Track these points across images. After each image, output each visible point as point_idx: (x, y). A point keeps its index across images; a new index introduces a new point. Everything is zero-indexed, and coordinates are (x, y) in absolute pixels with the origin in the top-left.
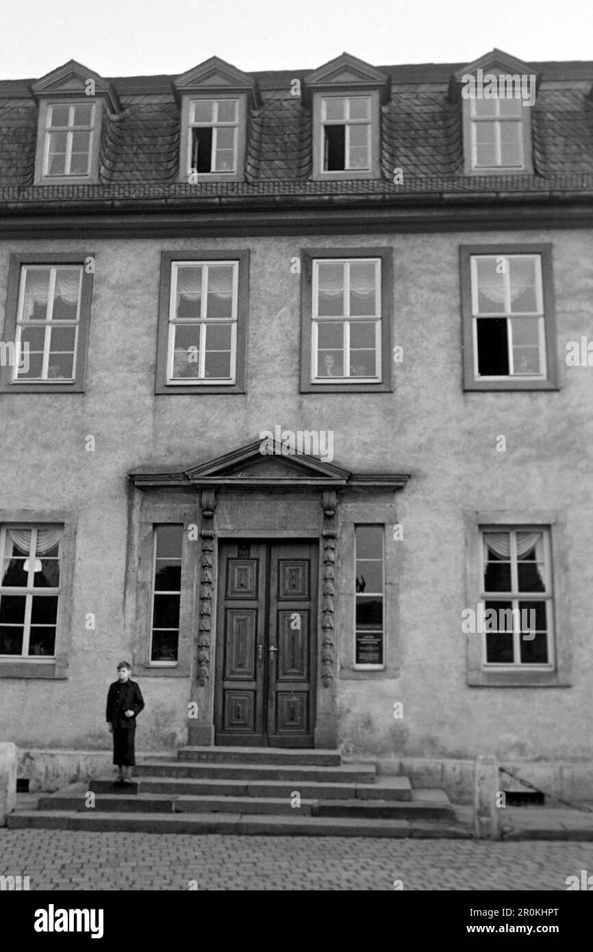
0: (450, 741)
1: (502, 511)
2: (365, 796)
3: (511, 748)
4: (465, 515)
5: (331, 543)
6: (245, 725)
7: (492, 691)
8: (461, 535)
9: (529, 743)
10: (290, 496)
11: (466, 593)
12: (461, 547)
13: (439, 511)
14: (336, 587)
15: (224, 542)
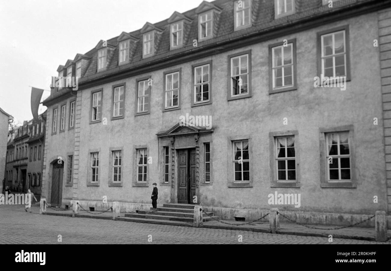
0: (224, 203)
1: (236, 136)
2: (186, 216)
3: (238, 205)
4: (228, 138)
5: (198, 149)
6: (184, 198)
7: (234, 189)
8: (227, 144)
9: (242, 203)
10: (189, 137)
11: (228, 161)
12: (227, 147)
13: (222, 138)
14: (199, 161)
15: (178, 150)
